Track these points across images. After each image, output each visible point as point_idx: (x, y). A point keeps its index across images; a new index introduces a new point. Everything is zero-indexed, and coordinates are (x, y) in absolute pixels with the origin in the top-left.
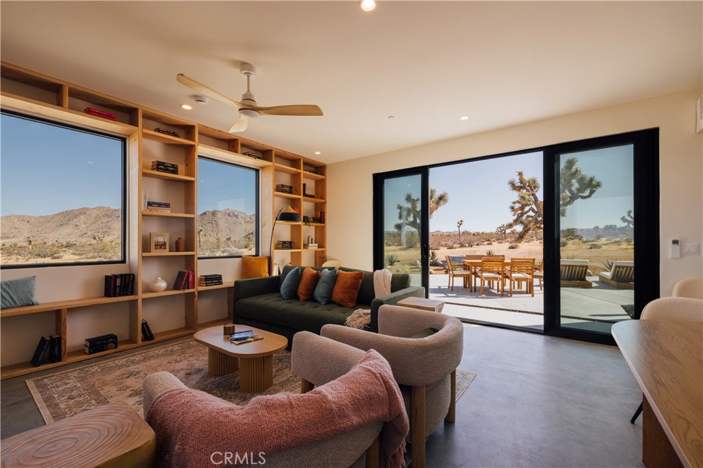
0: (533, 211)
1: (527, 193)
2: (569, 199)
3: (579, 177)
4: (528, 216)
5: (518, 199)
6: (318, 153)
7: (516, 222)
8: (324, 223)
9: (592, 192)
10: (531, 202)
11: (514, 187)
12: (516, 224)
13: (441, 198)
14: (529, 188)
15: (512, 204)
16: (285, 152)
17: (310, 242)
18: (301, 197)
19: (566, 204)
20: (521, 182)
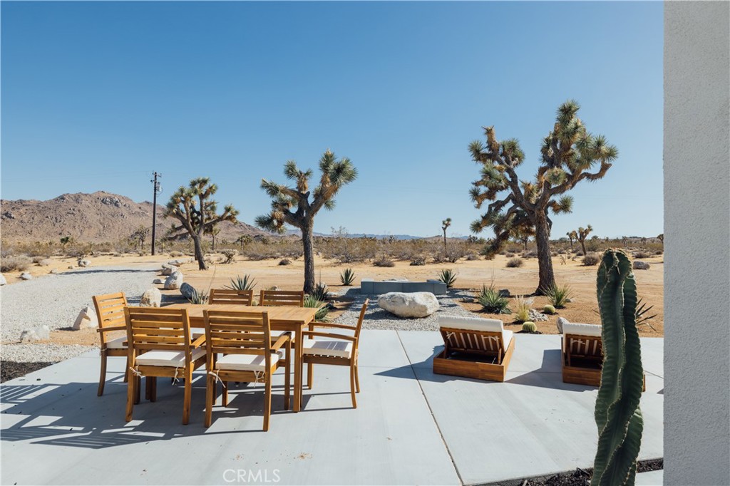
0: (514, 200)
1: (499, 167)
2: (568, 180)
3: (580, 139)
5: (482, 176)
11: (478, 155)
12: (487, 224)
14: (503, 159)
20: (490, 147)
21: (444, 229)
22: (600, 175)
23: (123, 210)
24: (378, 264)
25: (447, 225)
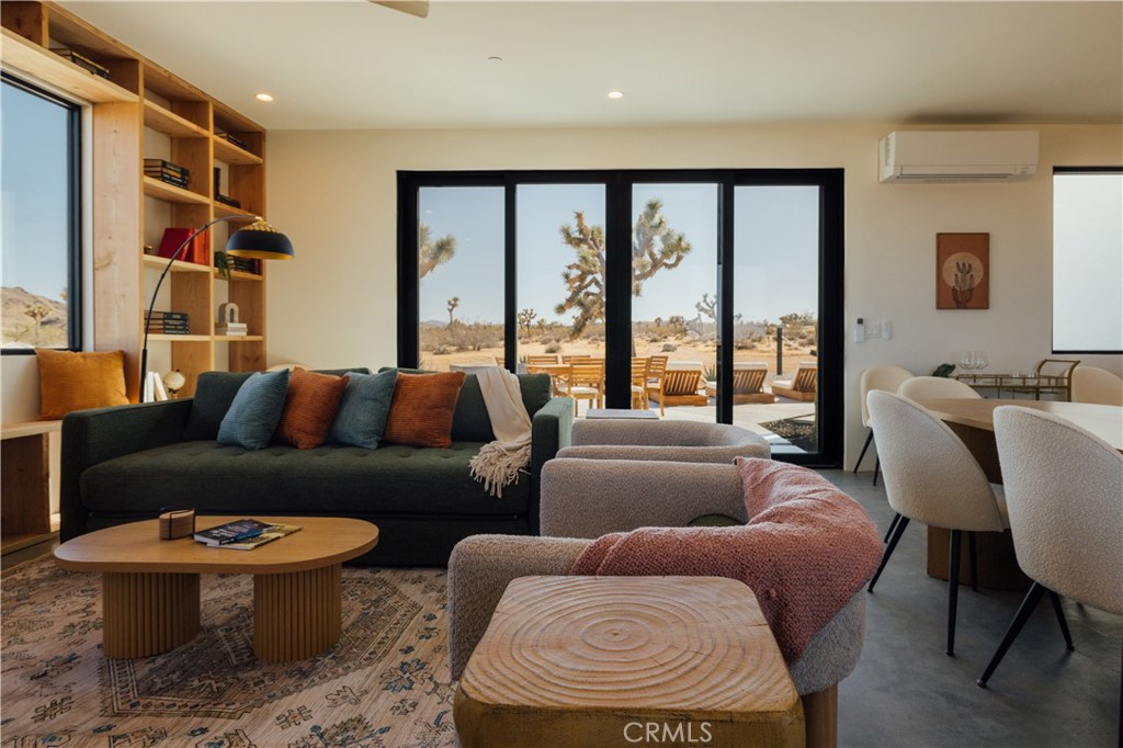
0: (597, 283)
1: (591, 251)
2: (649, 268)
3: (664, 233)
4: (588, 294)
5: (576, 260)
6: (264, 97)
7: (570, 301)
8: (260, 273)
9: (679, 259)
10: (598, 269)
11: (570, 239)
12: (570, 306)
13: (444, 247)
14: (592, 243)
15: (567, 270)
16: (171, 75)
17: (228, 317)
18: (210, 201)
19: (644, 276)
20: (581, 231)
21: (450, 311)
22: (674, 265)
25: (454, 306)
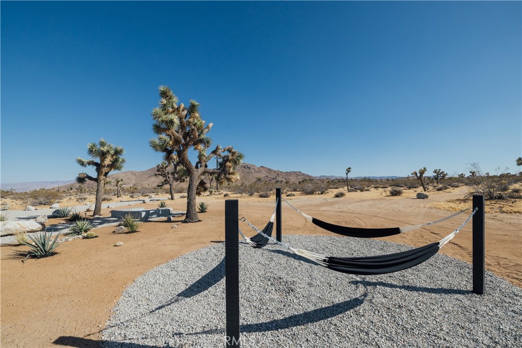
23: (252, 171)
24: (261, 196)
